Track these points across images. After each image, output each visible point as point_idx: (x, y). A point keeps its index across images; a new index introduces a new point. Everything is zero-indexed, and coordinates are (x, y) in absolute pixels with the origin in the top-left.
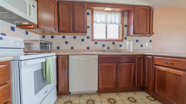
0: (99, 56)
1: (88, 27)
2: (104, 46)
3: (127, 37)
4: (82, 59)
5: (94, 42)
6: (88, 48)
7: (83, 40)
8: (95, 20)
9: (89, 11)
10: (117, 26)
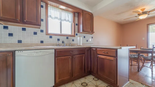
0: (55, 50)
1: (42, 20)
2: (58, 40)
3: (78, 33)
4: (35, 54)
5: (49, 36)
6: (42, 42)
7: (35, 33)
8: (49, 14)
9: (43, 4)
10: (70, 24)
